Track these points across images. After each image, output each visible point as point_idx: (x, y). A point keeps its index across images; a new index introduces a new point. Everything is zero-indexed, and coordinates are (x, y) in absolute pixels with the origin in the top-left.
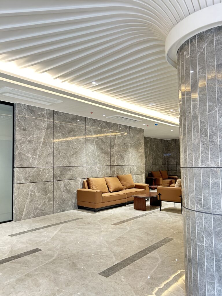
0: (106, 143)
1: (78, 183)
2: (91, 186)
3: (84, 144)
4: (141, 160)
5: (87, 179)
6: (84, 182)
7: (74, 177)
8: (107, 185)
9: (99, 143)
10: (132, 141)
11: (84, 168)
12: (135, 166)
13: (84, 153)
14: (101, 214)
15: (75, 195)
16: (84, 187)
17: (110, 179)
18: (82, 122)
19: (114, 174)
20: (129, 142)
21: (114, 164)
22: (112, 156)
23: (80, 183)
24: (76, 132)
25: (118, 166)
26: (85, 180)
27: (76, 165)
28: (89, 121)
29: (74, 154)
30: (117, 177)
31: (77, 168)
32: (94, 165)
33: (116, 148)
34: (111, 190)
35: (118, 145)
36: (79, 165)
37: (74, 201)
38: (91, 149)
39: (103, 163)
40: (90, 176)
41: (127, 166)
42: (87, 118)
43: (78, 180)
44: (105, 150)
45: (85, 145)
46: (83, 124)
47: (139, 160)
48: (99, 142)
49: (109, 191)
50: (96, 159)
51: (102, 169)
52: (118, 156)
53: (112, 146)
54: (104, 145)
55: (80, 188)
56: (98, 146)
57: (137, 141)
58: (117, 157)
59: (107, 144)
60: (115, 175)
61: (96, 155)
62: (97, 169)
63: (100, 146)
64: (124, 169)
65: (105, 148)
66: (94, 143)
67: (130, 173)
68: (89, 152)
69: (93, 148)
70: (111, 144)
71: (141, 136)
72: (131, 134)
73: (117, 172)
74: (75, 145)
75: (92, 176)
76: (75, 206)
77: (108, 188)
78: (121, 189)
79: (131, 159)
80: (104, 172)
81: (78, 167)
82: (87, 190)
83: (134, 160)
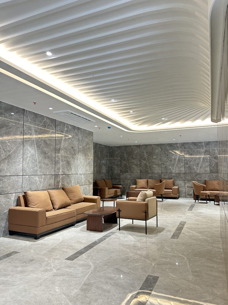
0: (50, 145)
1: (10, 199)
2: (29, 202)
3: (20, 144)
4: (89, 167)
5: (23, 193)
6: (19, 197)
7: (6, 191)
8: (51, 201)
9: (41, 145)
10: (81, 145)
11: (19, 178)
12: (83, 175)
13: (20, 157)
14: (46, 242)
15: (6, 217)
16: (18, 204)
17: (54, 192)
18: (19, 115)
19: (59, 185)
20: (77, 146)
21: (59, 173)
22: (56, 163)
23: (13, 199)
24: (10, 128)
25: (64, 175)
26: (21, 195)
27: (9, 174)
28: (29, 115)
29: (5, 158)
30: (63, 189)
31: (10, 178)
32: (33, 174)
33: (62, 152)
34: (57, 207)
35: (65, 148)
36: (12, 174)
37: (3, 225)
38: (30, 152)
39: (45, 171)
40: (28, 188)
41: (74, 175)
42: (27, 111)
43: (10, 195)
44: (49, 154)
45: (22, 147)
46: (21, 117)
47: (88, 168)
48: (41, 143)
49: (54, 208)
50: (37, 166)
51: (44, 180)
52: (64, 162)
53: (57, 150)
54: (48, 148)
55: (13, 207)
56: (40, 149)
57: (86, 146)
58: (63, 165)
59: (52, 147)
60: (60, 187)
61: (36, 161)
62: (37, 179)
63: (42, 149)
64: (71, 179)
65: (49, 152)
66: (34, 145)
67: (77, 183)
68: (28, 157)
69: (33, 152)
70: (57, 148)
71: (90, 139)
72: (80, 136)
73: (63, 183)
74: (8, 145)
75: (30, 188)
76: (4, 232)
77: (52, 203)
78: (68, 204)
79: (79, 167)
80: (46, 183)
81: (12, 177)
82: (23, 208)
83: (82, 168)
